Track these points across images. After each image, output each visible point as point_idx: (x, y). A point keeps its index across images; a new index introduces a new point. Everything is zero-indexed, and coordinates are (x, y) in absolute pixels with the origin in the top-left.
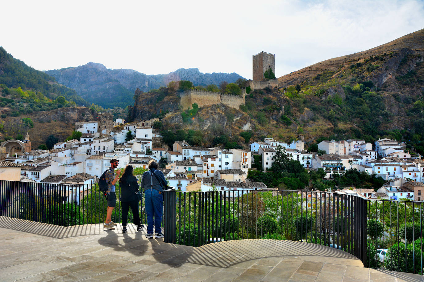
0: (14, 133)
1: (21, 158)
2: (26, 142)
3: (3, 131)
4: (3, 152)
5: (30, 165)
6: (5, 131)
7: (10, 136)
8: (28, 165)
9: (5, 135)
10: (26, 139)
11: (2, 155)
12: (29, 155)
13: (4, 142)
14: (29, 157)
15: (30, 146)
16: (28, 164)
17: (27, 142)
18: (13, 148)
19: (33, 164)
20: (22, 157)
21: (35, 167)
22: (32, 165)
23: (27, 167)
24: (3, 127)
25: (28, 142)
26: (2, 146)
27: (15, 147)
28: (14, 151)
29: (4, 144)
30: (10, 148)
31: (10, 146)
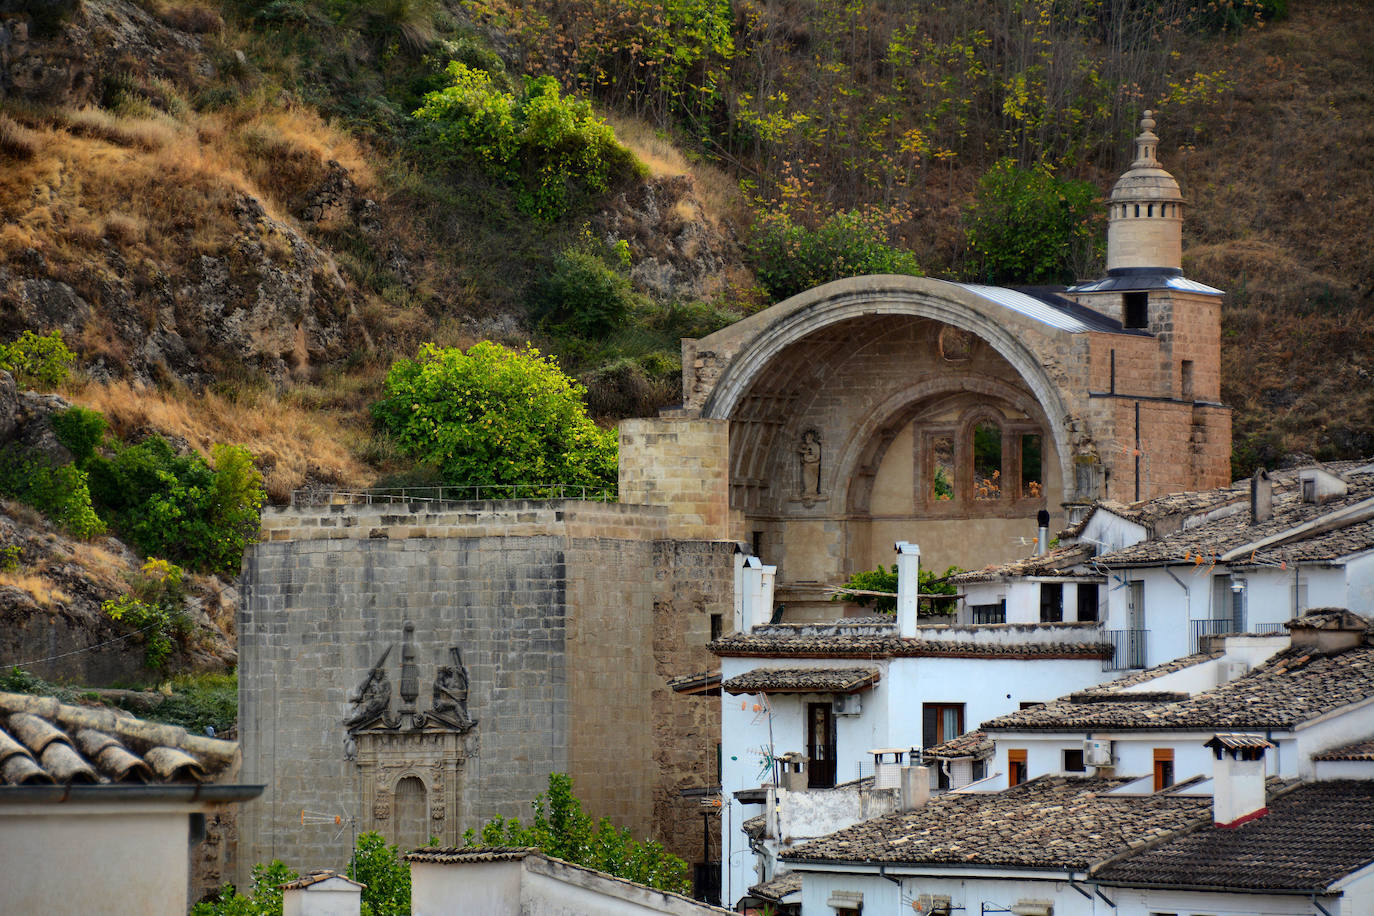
0: (914, 141)
1: (984, 638)
2: (1114, 307)
3: (721, 113)
4: (687, 522)
5: (1136, 760)
6: (774, 126)
7: (851, 219)
8: (1105, 778)
9: (769, 195)
10: (1115, 262)
11: (660, 586)
12: (1136, 568)
13: (723, 343)
14: (1137, 608)
15: (1206, 383)
16: (1097, 750)
17: (1136, 307)
18: (886, 435)
19: (1191, 759)
20: (1024, 603)
21: (1223, 815)
22: (1164, 767)
23: (1085, 810)
24: (726, 47)
25: (1155, 308)
26: (693, 404)
27: (921, 423)
28: (906, 505)
29: (734, 374)
30: (843, 450)
31: (843, 399)
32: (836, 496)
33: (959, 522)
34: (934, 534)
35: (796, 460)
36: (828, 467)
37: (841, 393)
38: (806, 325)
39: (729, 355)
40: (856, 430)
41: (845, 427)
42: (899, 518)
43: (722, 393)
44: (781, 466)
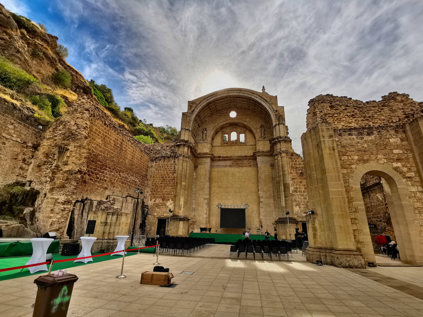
27: (223, 131)
28: (219, 144)
29: (199, 106)
30: (211, 132)
31: (211, 124)
32: (209, 139)
33: (229, 147)
34: (225, 149)
35: (202, 134)
36: (208, 134)
37: (211, 123)
38: (215, 97)
39: (198, 103)
40: (214, 128)
41: (212, 128)
42: (218, 146)
43: (196, 109)
44: (199, 134)
